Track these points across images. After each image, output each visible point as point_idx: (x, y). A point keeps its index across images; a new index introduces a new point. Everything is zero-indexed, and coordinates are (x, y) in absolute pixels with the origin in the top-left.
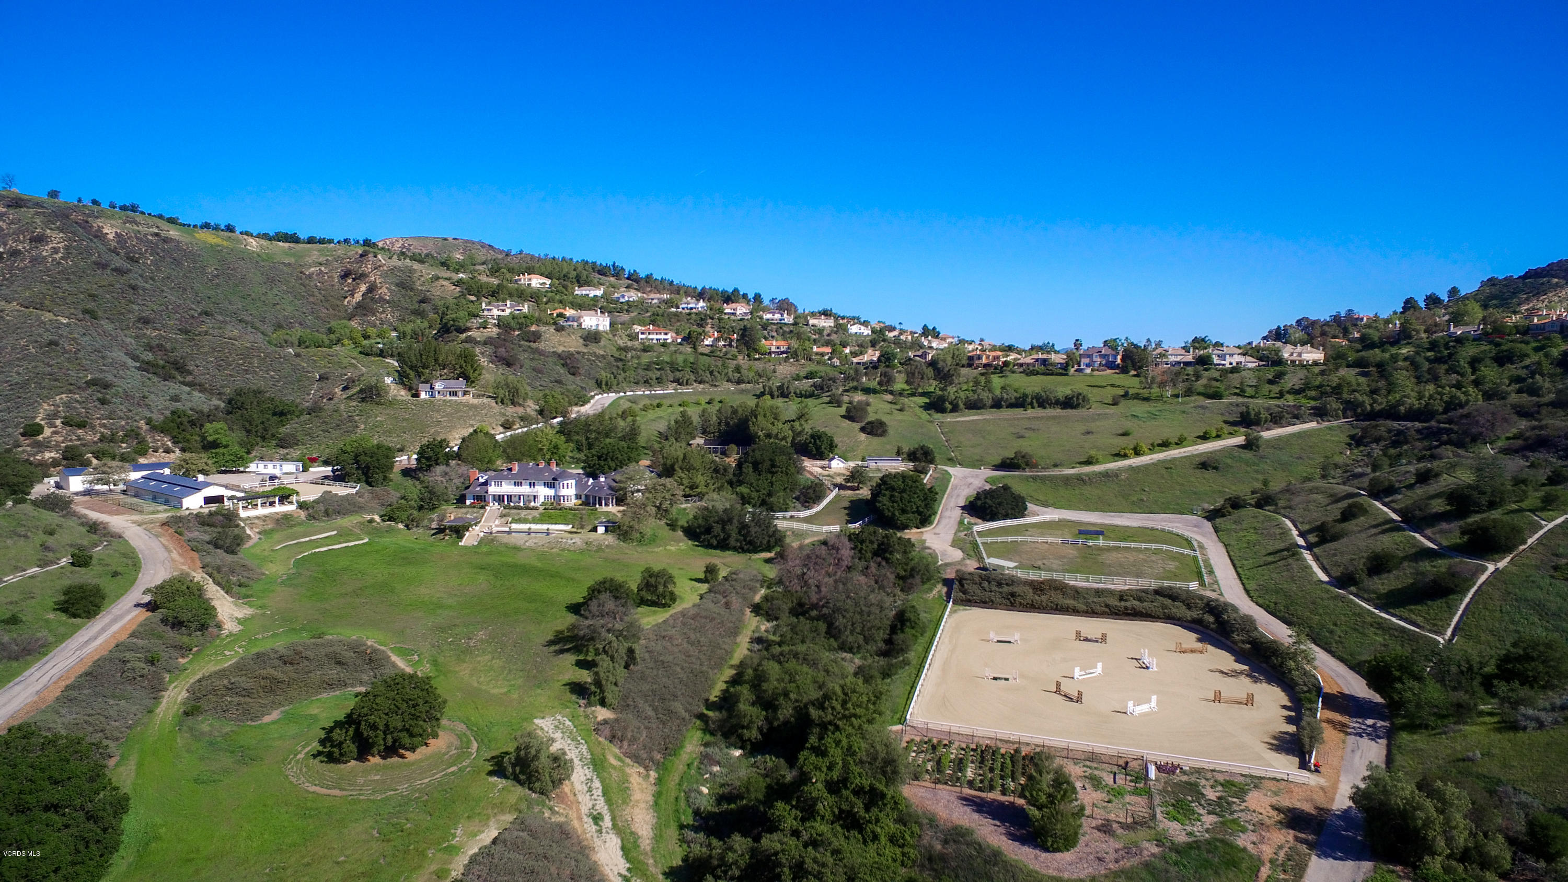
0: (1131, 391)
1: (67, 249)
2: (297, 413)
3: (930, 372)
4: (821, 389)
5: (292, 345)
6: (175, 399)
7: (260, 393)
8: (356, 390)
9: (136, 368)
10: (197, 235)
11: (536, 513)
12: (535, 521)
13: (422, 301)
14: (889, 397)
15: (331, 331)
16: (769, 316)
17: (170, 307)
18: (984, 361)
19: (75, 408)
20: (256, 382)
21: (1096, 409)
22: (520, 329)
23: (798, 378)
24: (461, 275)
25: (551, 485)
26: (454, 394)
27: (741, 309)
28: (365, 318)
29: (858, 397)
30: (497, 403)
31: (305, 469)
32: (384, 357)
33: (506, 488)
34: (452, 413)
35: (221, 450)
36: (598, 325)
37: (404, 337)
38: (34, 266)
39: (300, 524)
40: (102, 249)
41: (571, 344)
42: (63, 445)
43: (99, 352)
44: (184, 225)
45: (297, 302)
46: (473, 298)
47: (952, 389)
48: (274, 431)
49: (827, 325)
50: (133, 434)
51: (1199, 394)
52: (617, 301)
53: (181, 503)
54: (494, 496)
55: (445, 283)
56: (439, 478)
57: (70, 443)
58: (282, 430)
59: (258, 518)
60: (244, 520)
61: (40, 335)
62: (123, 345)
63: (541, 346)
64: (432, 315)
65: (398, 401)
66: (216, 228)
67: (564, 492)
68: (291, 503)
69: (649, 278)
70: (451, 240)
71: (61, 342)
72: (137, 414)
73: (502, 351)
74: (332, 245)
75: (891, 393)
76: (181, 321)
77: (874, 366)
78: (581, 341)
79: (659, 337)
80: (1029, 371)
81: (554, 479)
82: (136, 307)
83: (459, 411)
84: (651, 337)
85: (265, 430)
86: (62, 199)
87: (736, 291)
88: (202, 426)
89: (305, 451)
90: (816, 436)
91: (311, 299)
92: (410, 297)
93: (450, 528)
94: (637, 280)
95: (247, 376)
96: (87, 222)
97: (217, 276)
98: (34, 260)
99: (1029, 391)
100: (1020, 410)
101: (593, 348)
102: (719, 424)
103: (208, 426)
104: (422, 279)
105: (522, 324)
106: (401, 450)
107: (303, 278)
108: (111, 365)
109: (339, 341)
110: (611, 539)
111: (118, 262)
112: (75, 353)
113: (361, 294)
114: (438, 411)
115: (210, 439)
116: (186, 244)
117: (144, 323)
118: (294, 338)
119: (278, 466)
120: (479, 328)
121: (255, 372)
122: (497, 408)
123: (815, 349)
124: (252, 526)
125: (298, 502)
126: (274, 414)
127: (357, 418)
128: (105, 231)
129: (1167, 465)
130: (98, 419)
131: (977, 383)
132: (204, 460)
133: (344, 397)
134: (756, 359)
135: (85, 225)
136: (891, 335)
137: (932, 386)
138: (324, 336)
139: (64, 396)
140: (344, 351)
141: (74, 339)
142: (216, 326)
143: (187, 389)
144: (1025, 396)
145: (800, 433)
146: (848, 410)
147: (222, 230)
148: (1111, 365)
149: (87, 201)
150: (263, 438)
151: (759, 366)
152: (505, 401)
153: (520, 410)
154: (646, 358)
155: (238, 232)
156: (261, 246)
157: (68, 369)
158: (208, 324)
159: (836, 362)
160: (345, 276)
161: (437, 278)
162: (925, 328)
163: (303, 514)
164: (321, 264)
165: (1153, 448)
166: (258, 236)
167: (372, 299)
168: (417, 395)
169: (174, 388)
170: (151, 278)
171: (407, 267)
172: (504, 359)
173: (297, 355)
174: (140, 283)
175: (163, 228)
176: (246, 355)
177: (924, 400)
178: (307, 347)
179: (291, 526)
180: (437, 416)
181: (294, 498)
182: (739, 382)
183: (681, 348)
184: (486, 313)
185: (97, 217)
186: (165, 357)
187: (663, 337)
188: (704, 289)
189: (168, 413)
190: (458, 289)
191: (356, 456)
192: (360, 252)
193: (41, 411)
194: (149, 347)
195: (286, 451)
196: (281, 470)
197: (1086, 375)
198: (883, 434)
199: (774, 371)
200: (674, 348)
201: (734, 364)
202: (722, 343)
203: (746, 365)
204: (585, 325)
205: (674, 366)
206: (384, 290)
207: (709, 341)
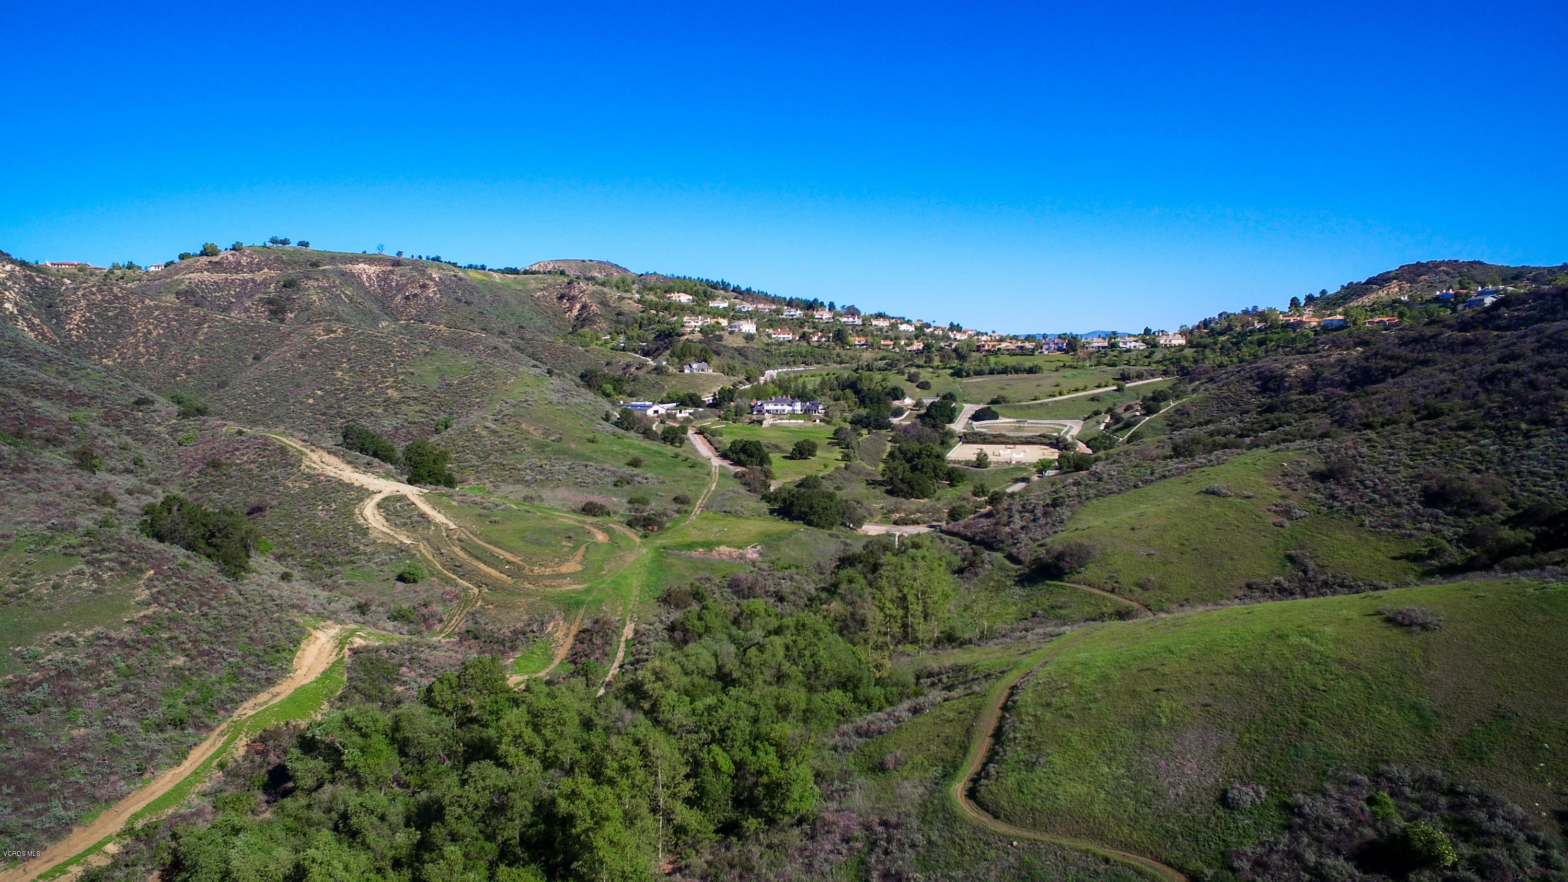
0: (1067, 364)
3: (954, 355)
4: (891, 366)
8: (647, 369)
10: (471, 274)
11: (784, 416)
12: (784, 419)
13: (619, 314)
14: (931, 370)
16: (845, 319)
18: (986, 348)
21: (1046, 373)
22: (711, 334)
23: (876, 360)
24: (637, 296)
25: (790, 405)
26: (703, 370)
27: (826, 315)
29: (913, 370)
30: (725, 375)
33: (771, 407)
34: (707, 380)
36: (750, 330)
41: (740, 342)
44: (462, 267)
46: (656, 312)
47: (966, 365)
49: (884, 325)
51: (1104, 364)
52: (740, 311)
54: (766, 410)
55: (630, 301)
63: (726, 343)
65: (677, 374)
66: (476, 268)
67: (796, 408)
69: (748, 291)
70: (587, 262)
74: (541, 275)
75: (932, 367)
77: (918, 352)
78: (745, 340)
79: (784, 336)
80: (1012, 353)
81: (792, 403)
83: (709, 379)
84: (778, 336)
86: (405, 256)
87: (816, 300)
89: (645, 398)
90: (895, 389)
91: (546, 314)
92: (611, 312)
93: (756, 422)
94: (741, 293)
99: (1009, 365)
100: (1004, 375)
101: (751, 344)
102: (838, 384)
104: (613, 299)
107: (534, 300)
113: (577, 310)
116: (470, 281)
122: (726, 377)
123: (882, 342)
129: (1073, 400)
131: (981, 361)
134: (848, 349)
136: (928, 331)
137: (955, 363)
144: (1007, 367)
145: (886, 387)
146: (909, 377)
147: (480, 269)
148: (1059, 349)
149: (415, 257)
151: (850, 353)
152: (728, 374)
153: (737, 378)
154: (783, 349)
155: (487, 270)
156: (501, 278)
159: (897, 350)
160: (561, 297)
161: (623, 298)
162: (951, 324)
164: (540, 289)
165: (1069, 393)
166: (498, 271)
167: (587, 314)
168: (682, 371)
175: (454, 270)
177: (950, 371)
182: (841, 363)
183: (801, 343)
184: (688, 324)
187: (786, 336)
188: (791, 299)
191: (681, 397)
192: (566, 280)
197: (1044, 355)
198: (929, 388)
199: (861, 356)
200: (795, 343)
201: (835, 352)
202: (824, 339)
203: (843, 352)
204: (743, 331)
205: (800, 354)
206: (594, 308)
207: (815, 339)
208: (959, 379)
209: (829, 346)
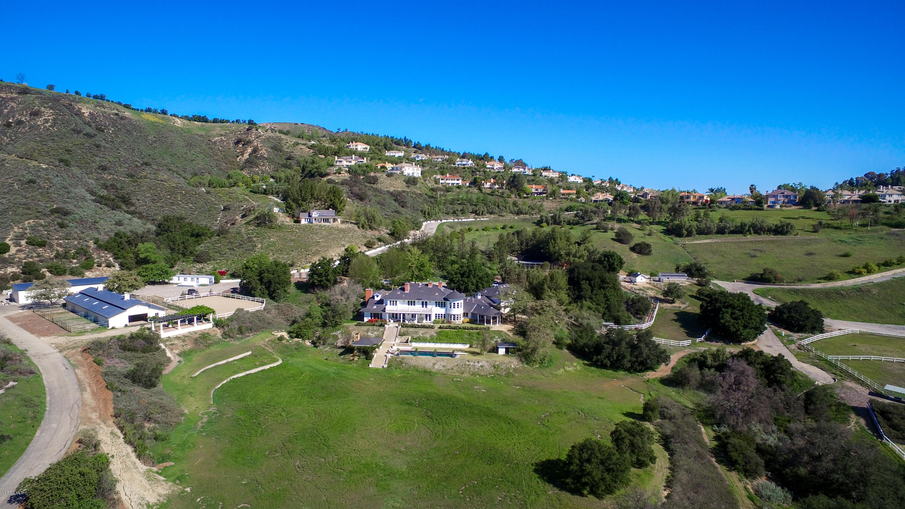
1: (54, 120)
2: (209, 235)
4: (583, 218)
5: (204, 186)
6: (119, 223)
7: (181, 219)
8: (252, 217)
9: (92, 200)
10: (143, 116)
11: (432, 332)
12: (432, 340)
13: (289, 159)
14: (636, 225)
15: (229, 177)
16: (516, 170)
17: (122, 159)
18: (692, 199)
19: (39, 230)
20: (179, 211)
21: (804, 235)
22: (364, 175)
23: (561, 211)
24: (313, 142)
25: (441, 305)
26: (327, 220)
27: (497, 166)
28: (252, 169)
29: (616, 225)
30: (359, 227)
31: (217, 282)
32: (267, 195)
33: (401, 307)
34: (328, 236)
35: (150, 266)
36: (413, 173)
37: (280, 181)
38: (31, 131)
39: (217, 343)
40: (79, 121)
41: (399, 186)
42: (24, 261)
43: (66, 188)
44: (135, 109)
45: (206, 159)
46: (323, 156)
48: (192, 249)
49: (554, 176)
50: (82, 252)
51: (883, 224)
52: (414, 160)
53: (108, 322)
54: (389, 314)
55: (303, 147)
56: (339, 297)
57: (31, 260)
58: (198, 248)
59: (178, 338)
60: (164, 341)
61: (23, 176)
62: (86, 184)
63: (379, 186)
64: (295, 167)
65: (285, 226)
66: (155, 112)
67: (453, 311)
68: (208, 320)
70: (300, 124)
71: (38, 181)
72: (88, 235)
73: (356, 189)
74: (229, 124)
75: (636, 222)
76: (129, 169)
78: (405, 183)
79: (453, 182)
80: (732, 207)
81: (446, 299)
82: (98, 159)
83: (332, 234)
84: (448, 182)
85: (185, 248)
86: (56, 91)
88: (137, 245)
89: (216, 266)
90: (609, 255)
91: (216, 158)
92: (281, 156)
93: (359, 349)
94: (421, 148)
95: (173, 207)
96: (71, 105)
97: (155, 142)
98: (31, 127)
99: (746, 221)
101: (413, 189)
102: (521, 244)
103: (140, 245)
104: (288, 144)
105: (365, 171)
106: (292, 265)
107: (211, 144)
108: (74, 198)
109: (235, 184)
110: (514, 362)
111: (88, 130)
112: (48, 189)
113: (248, 154)
114: (316, 234)
115: (142, 256)
116: (136, 121)
117: (102, 170)
118: (205, 181)
119: (195, 279)
120: (335, 173)
121: (179, 204)
122: (360, 231)
123: (562, 191)
124: (172, 347)
125: (214, 320)
126: (192, 235)
127: (255, 239)
128: (83, 111)
130: (56, 239)
132: (133, 277)
133: (243, 222)
134: (525, 198)
135: (70, 107)
138: (226, 180)
139: (31, 221)
140: (240, 191)
141: (48, 179)
142: (152, 172)
143: (129, 216)
145: (593, 252)
146: (615, 235)
147: (159, 113)
148: (794, 203)
149: (72, 92)
150: (184, 255)
151: (529, 202)
152: (365, 226)
153: (376, 233)
154: (450, 196)
155: (169, 115)
156: (184, 124)
157: (40, 201)
158: (147, 171)
159: (583, 199)
160: (238, 142)
161: (298, 144)
163: (219, 332)
164: (221, 135)
166: (182, 117)
167: (256, 157)
168: (298, 221)
169: (119, 215)
170: (111, 141)
171: (277, 137)
172: (357, 195)
173: (208, 193)
174: (103, 143)
175: (121, 110)
176: (172, 192)
177: (661, 228)
178: (214, 187)
179: (208, 346)
180: (316, 238)
181: (211, 316)
182: (519, 213)
183: (471, 190)
184: (338, 164)
185: (78, 102)
186: (116, 193)
187: (456, 182)
189: (112, 234)
190: (312, 151)
191: (260, 274)
192: (247, 127)
193: (12, 233)
194: (106, 187)
195: (201, 266)
196: (197, 282)
197: (777, 210)
198: (649, 253)
199: (541, 205)
200: (465, 190)
201: (511, 201)
202: (497, 186)
203: (520, 201)
204: (406, 173)
205: (470, 201)
206: (263, 151)
207: (488, 185)
208: (678, 239)
209: (503, 193)
